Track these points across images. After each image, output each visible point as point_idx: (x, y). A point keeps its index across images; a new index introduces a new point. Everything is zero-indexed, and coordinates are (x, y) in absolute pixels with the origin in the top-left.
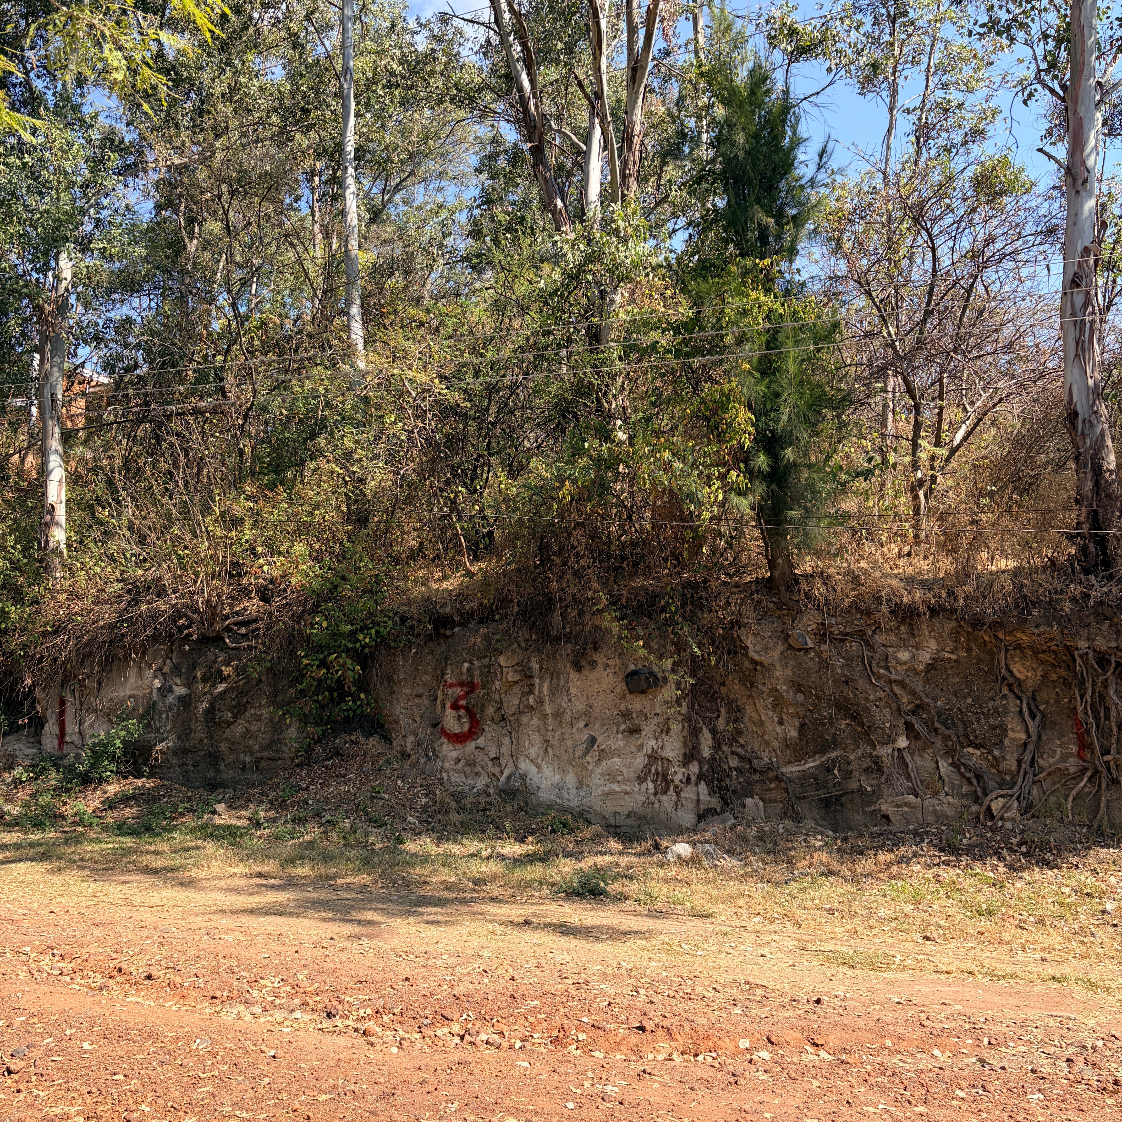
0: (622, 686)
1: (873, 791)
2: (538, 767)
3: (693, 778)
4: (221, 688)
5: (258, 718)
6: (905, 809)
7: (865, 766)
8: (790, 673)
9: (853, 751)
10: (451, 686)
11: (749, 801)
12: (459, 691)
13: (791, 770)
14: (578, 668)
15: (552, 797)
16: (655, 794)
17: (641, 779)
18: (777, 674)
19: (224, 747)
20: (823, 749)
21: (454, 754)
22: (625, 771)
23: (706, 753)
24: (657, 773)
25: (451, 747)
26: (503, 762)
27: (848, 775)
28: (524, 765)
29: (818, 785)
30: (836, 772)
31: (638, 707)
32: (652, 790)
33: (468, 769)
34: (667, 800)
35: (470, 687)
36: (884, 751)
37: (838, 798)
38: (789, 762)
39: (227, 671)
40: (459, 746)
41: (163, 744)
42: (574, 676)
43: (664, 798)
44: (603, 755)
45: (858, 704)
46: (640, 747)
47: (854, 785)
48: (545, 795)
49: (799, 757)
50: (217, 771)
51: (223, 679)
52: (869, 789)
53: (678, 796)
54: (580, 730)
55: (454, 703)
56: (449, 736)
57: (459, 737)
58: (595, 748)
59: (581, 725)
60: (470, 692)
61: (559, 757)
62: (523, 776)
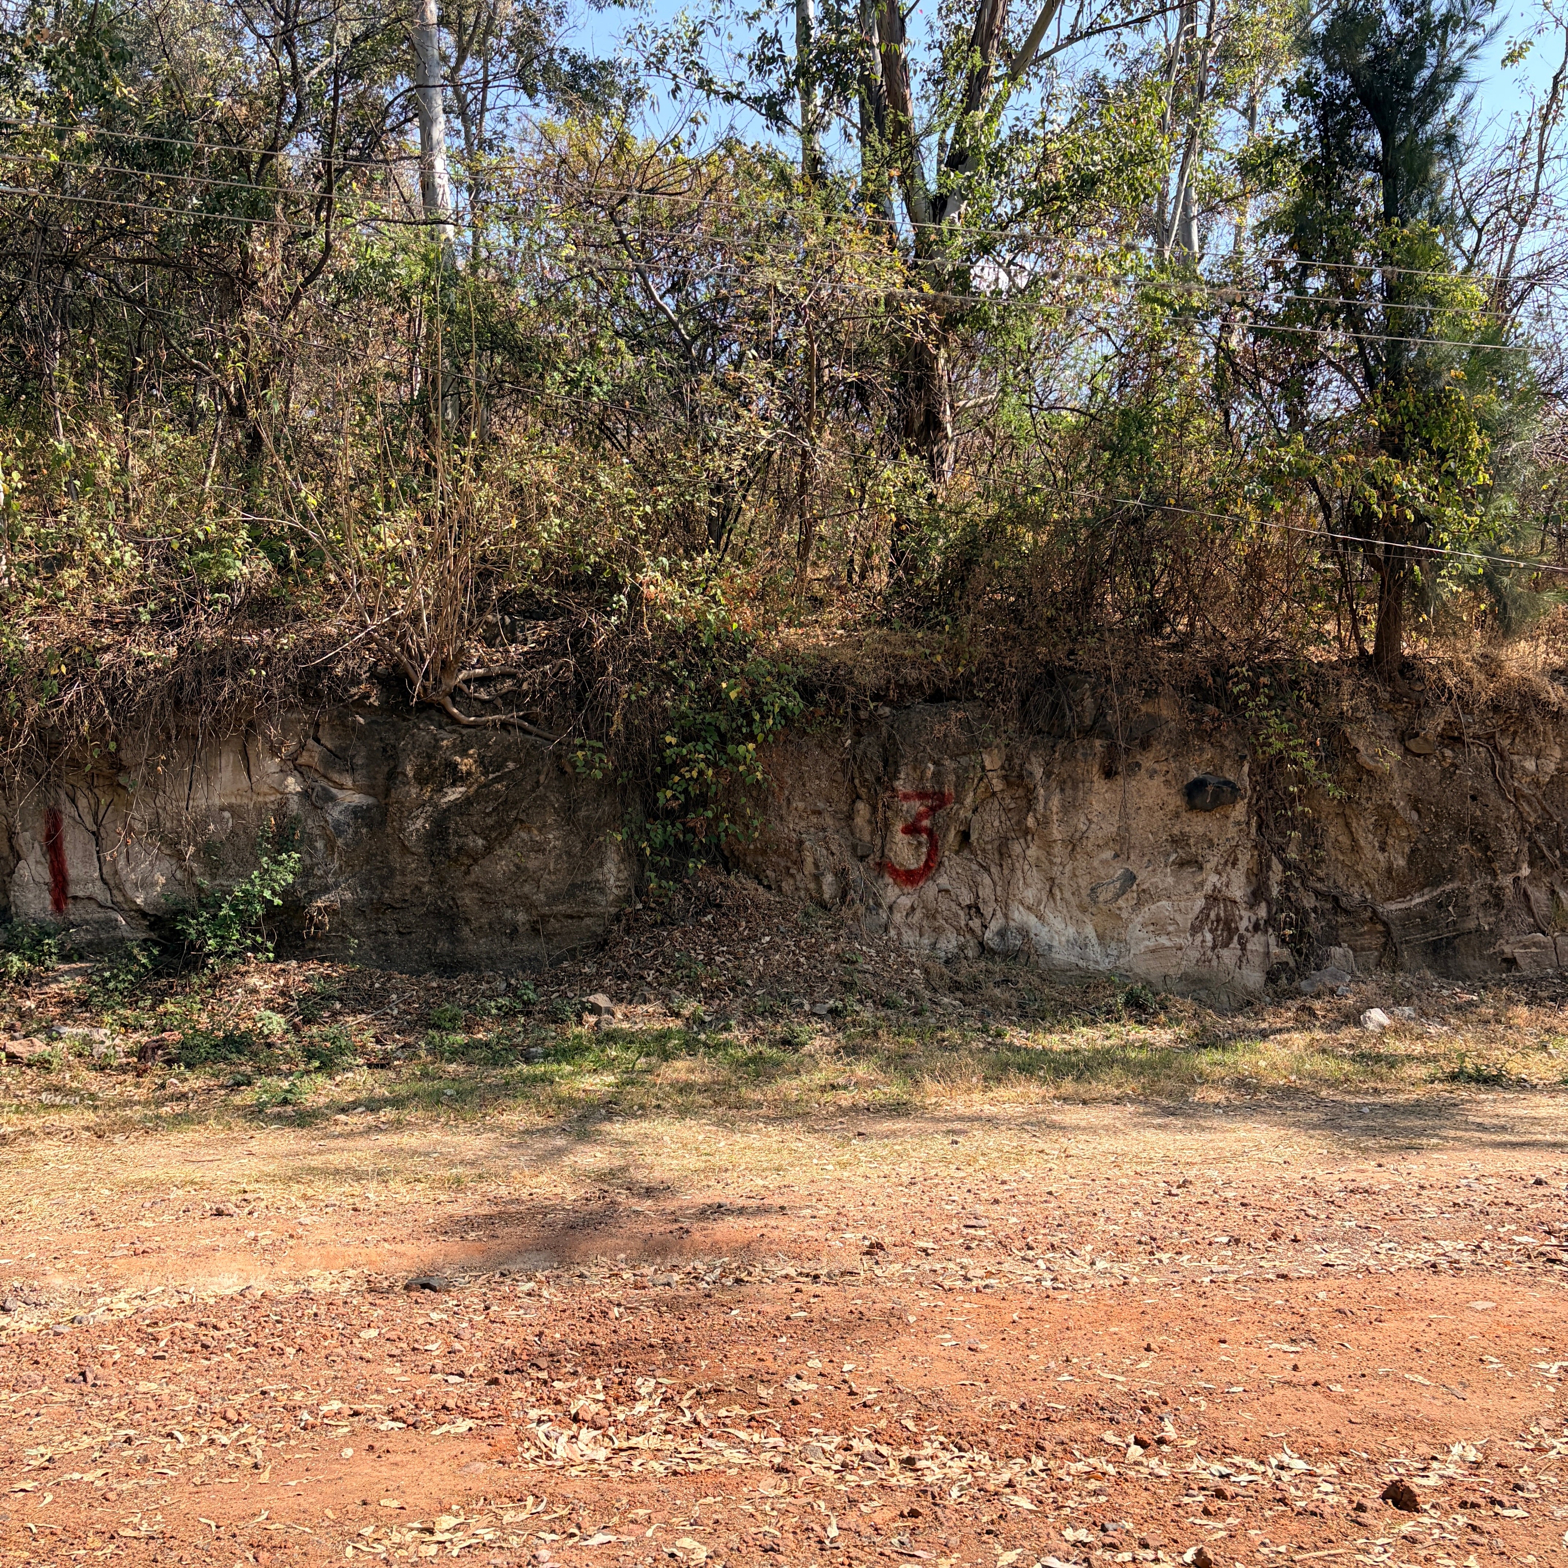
0: (1176, 801)
1: (1492, 930)
2: (1040, 917)
3: (1261, 924)
4: (454, 794)
5: (539, 849)
6: (1534, 950)
7: (1484, 899)
8: (1409, 785)
9: (1471, 882)
10: (906, 797)
11: (1337, 951)
12: (917, 806)
13: (1391, 908)
14: (1109, 774)
15: (1073, 959)
16: (1214, 948)
17: (1195, 929)
18: (1392, 786)
19: (468, 898)
20: (1436, 881)
21: (905, 902)
22: (1179, 918)
23: (1275, 890)
24: (1218, 920)
25: (899, 890)
26: (987, 911)
27: (1464, 912)
28: (1020, 916)
29: (1426, 925)
30: (1451, 908)
31: (1200, 830)
32: (1209, 943)
33: (926, 923)
34: (1229, 955)
35: (936, 797)
36: (1507, 881)
37: (1449, 941)
38: (1390, 898)
39: (465, 764)
40: (909, 889)
41: (331, 896)
42: (1100, 785)
43: (1225, 953)
44: (1145, 897)
45: (1486, 825)
46: (1200, 884)
47: (1472, 924)
48: (1062, 956)
49: (1403, 893)
50: (456, 940)
51: (458, 778)
52: (1487, 928)
53: (1243, 948)
54: (1104, 862)
55: (915, 824)
56: (896, 873)
57: (911, 875)
58: (1134, 887)
59: (1107, 855)
60: (937, 807)
61: (1068, 902)
62: (1024, 931)
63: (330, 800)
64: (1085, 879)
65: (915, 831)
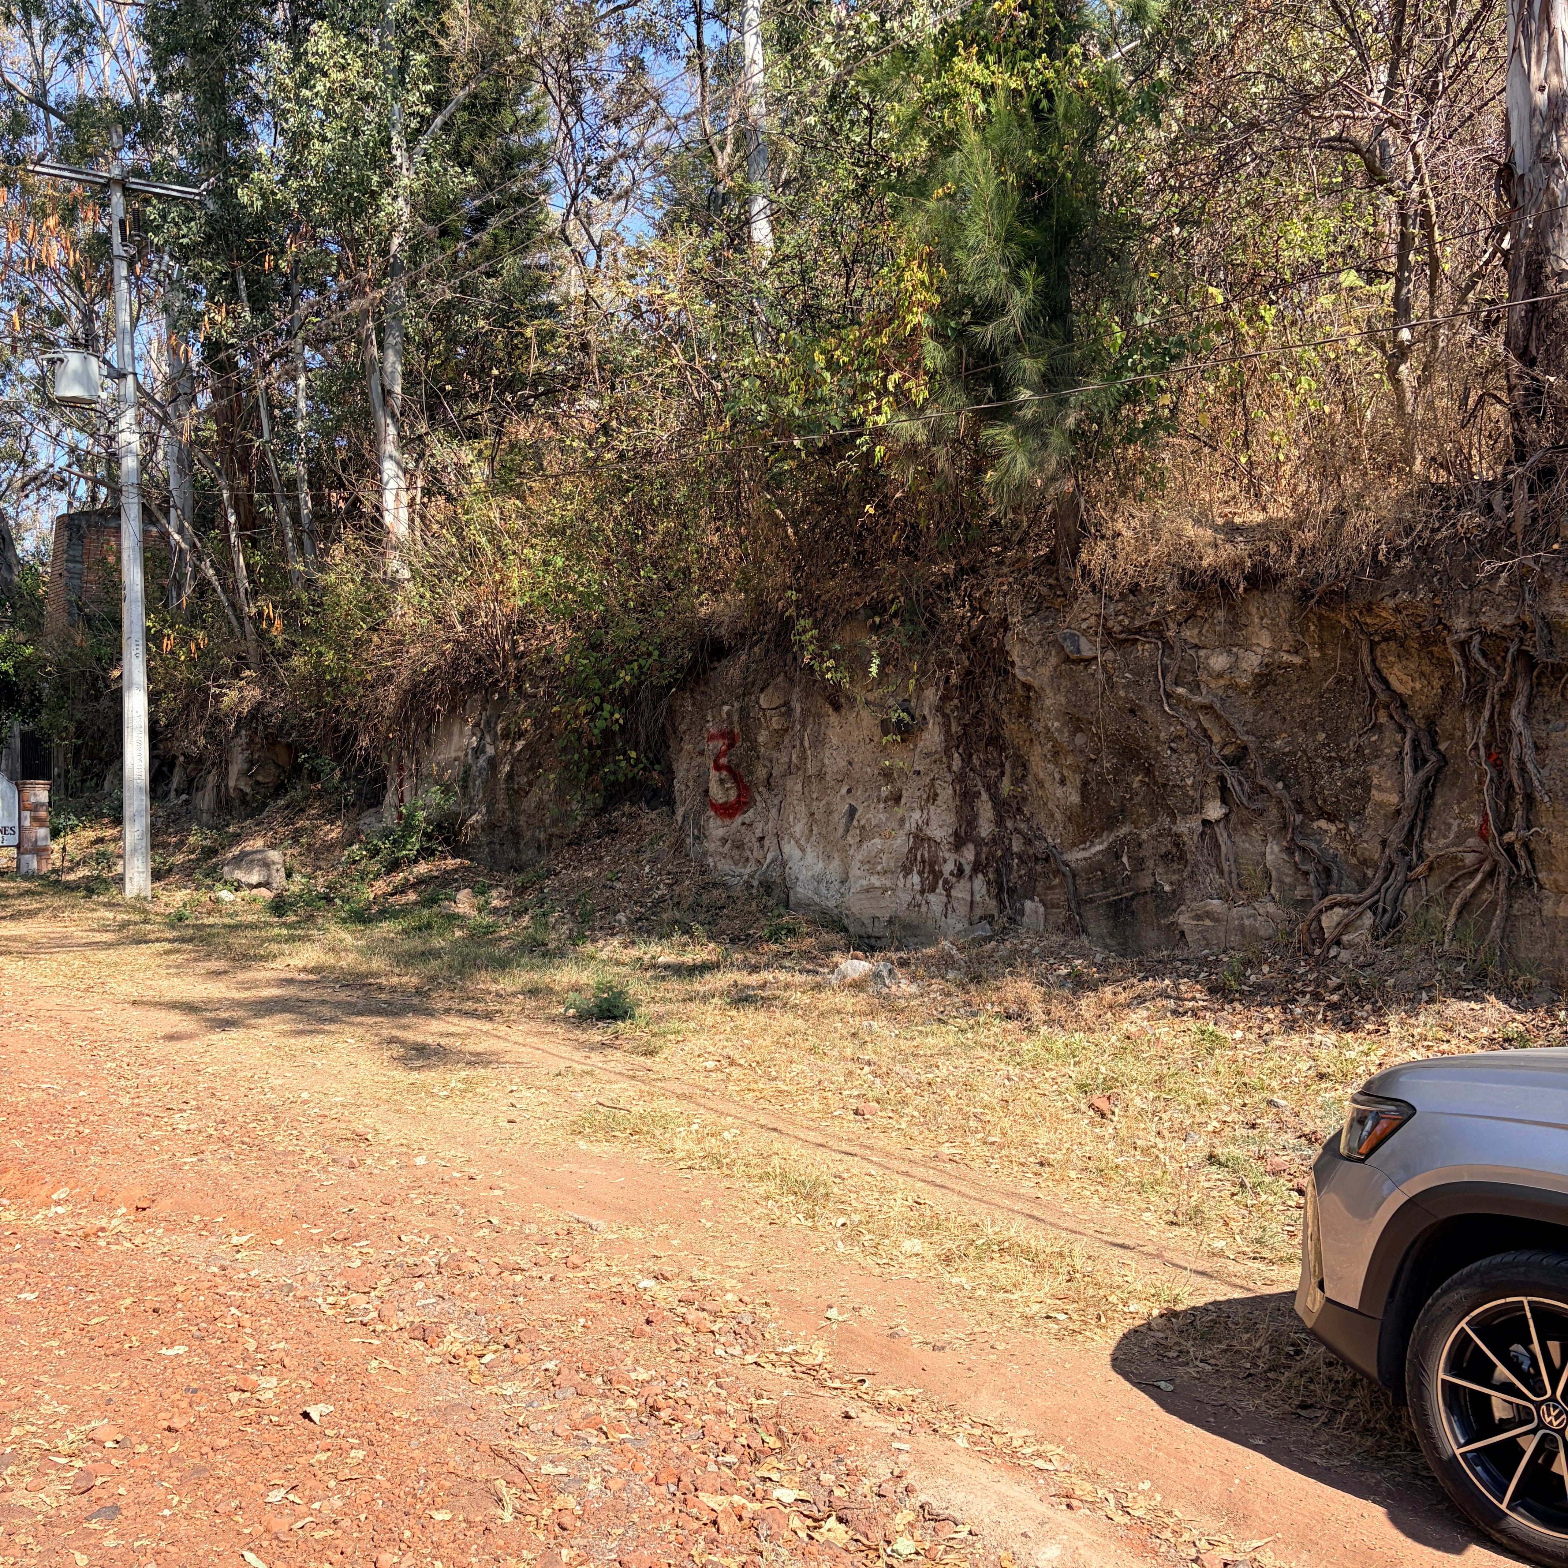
1: (1174, 892)
3: (967, 869)
4: (520, 745)
6: (1208, 922)
7: (1163, 850)
8: (1063, 700)
9: (1148, 825)
11: (1028, 904)
12: (721, 744)
13: (1076, 856)
14: (837, 708)
15: (810, 894)
16: (922, 892)
17: (906, 870)
18: (1048, 702)
19: (522, 821)
20: (1111, 824)
21: (721, 832)
22: (885, 857)
23: (986, 830)
24: (923, 862)
25: (719, 822)
27: (1139, 864)
28: (788, 848)
29: (1108, 882)
30: (1125, 860)
31: (898, 762)
32: (918, 888)
33: (735, 852)
34: (936, 900)
35: (729, 737)
36: (1187, 826)
37: (1128, 903)
38: (1074, 845)
39: (525, 724)
40: (728, 821)
42: (834, 718)
43: (932, 898)
44: (865, 834)
45: (1148, 748)
46: (902, 821)
47: (1146, 882)
48: (804, 890)
49: (1083, 838)
52: (1167, 888)
53: (949, 896)
54: (842, 797)
55: (716, 762)
56: (715, 807)
57: (726, 809)
58: (855, 823)
59: (844, 790)
60: (731, 746)
61: (825, 838)
62: (784, 864)
63: (483, 752)
64: (836, 816)
65: (718, 768)
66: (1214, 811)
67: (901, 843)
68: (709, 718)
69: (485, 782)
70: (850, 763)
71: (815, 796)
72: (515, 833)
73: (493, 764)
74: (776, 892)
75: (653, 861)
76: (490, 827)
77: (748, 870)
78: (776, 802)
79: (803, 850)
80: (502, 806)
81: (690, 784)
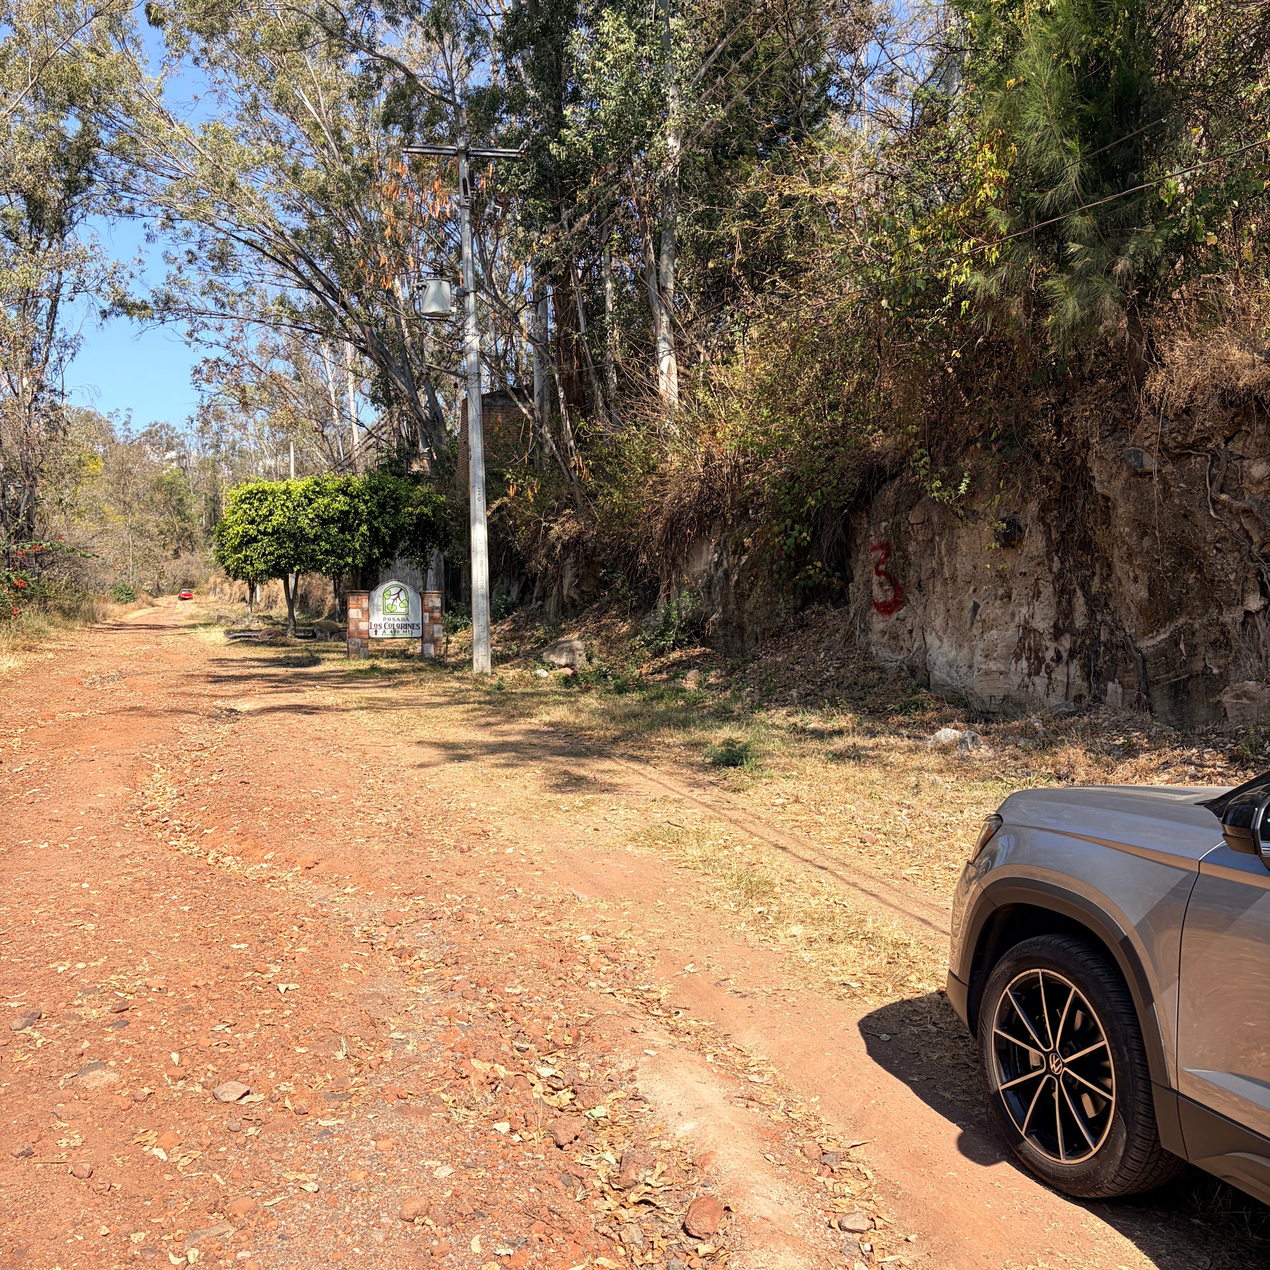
1: (1221, 674)
3: (1065, 655)
4: (744, 560)
5: (763, 590)
6: (1245, 701)
7: (1213, 637)
8: (1132, 508)
9: (1201, 616)
11: (1110, 685)
12: (880, 554)
13: (1147, 644)
15: (944, 676)
16: (1029, 675)
17: (1017, 657)
18: (1120, 511)
20: (1171, 616)
21: (881, 626)
22: (999, 646)
23: (1080, 622)
24: (1030, 649)
25: (880, 618)
27: (1193, 650)
28: (930, 638)
29: (1170, 666)
30: (1182, 646)
31: (1010, 565)
32: (1026, 671)
33: (892, 642)
34: (1040, 681)
35: (885, 547)
36: (1231, 617)
37: (1185, 684)
38: (1145, 634)
39: (747, 542)
40: (887, 617)
41: (714, 616)
42: (963, 531)
43: (1037, 680)
44: (984, 626)
45: (1198, 548)
46: (1013, 615)
47: (1198, 666)
48: (939, 673)
49: (1152, 628)
51: (745, 551)
52: (1215, 671)
53: (1050, 678)
54: (970, 596)
55: (876, 568)
56: (877, 605)
57: (885, 607)
58: (978, 617)
59: (971, 590)
60: (887, 555)
61: (958, 630)
62: (926, 652)
63: (722, 565)
64: (966, 611)
65: (878, 573)
66: (1254, 603)
67: (1012, 634)
68: (872, 533)
69: (722, 589)
70: (975, 567)
71: (950, 595)
72: (741, 628)
73: (727, 575)
74: (920, 675)
75: (828, 649)
76: (724, 623)
77: (900, 657)
78: (924, 601)
79: (941, 640)
80: (732, 607)
81: (861, 587)
